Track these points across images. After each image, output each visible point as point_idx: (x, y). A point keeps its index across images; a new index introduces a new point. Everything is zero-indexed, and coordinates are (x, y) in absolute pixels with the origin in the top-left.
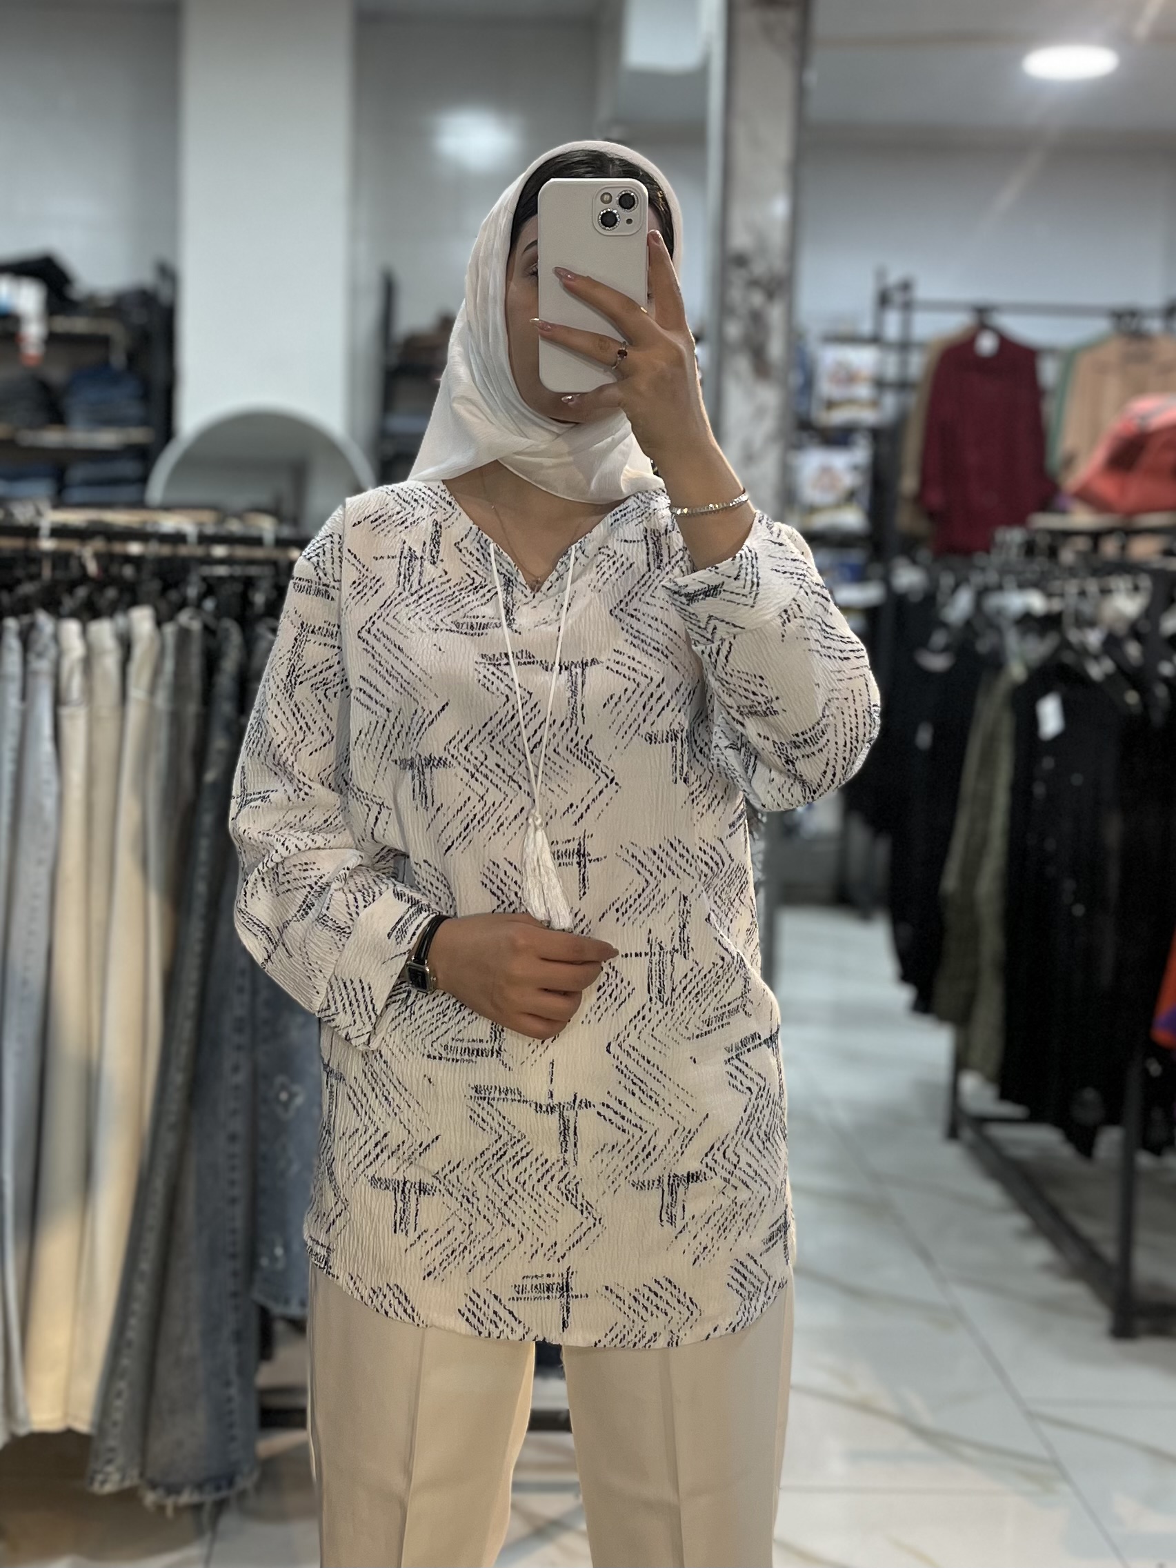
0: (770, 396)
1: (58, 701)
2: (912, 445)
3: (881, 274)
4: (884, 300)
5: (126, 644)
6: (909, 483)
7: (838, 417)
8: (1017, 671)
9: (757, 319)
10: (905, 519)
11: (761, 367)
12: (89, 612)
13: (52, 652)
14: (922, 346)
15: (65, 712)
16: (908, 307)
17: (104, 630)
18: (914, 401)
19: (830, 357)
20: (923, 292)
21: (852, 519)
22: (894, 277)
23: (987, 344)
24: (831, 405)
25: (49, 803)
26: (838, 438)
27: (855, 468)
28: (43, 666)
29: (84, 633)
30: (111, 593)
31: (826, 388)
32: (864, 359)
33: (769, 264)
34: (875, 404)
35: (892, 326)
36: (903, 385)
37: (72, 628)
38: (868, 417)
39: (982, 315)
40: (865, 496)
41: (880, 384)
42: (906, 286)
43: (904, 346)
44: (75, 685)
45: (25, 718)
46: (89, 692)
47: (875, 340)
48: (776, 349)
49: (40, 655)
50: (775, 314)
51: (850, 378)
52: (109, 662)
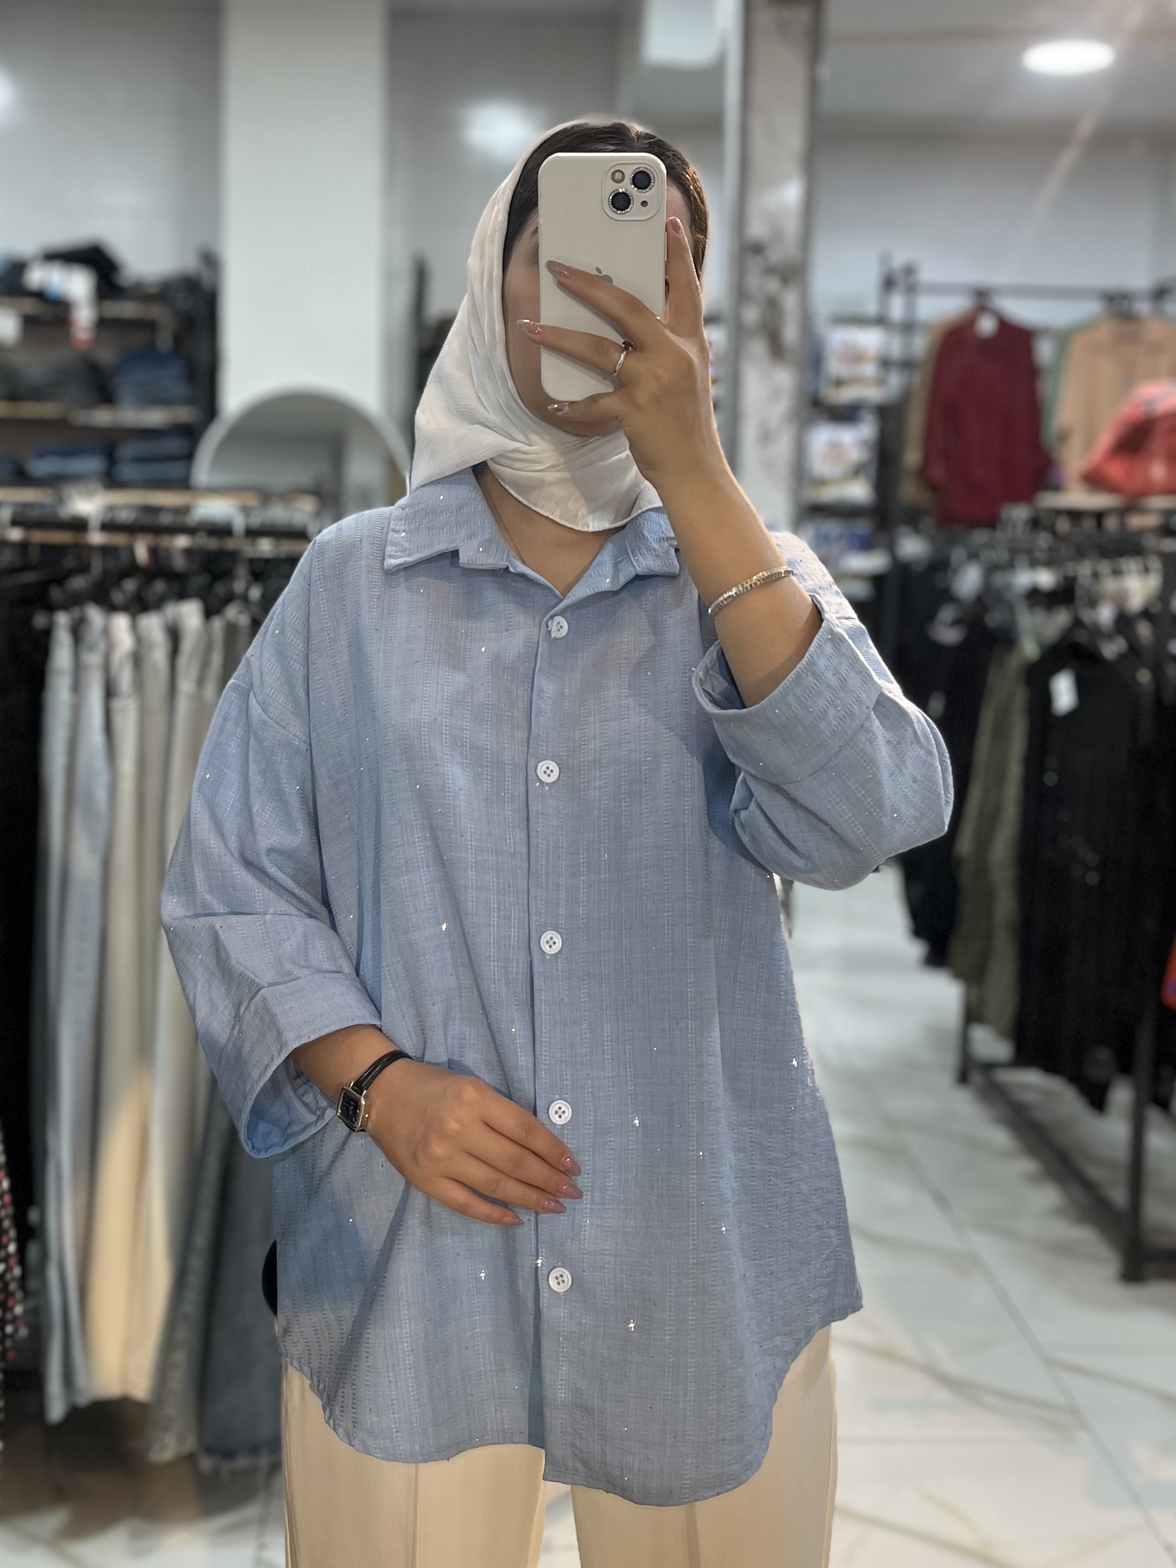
0: (785, 378)
1: (110, 692)
2: (915, 421)
3: (885, 259)
4: (889, 283)
5: (174, 635)
6: (912, 457)
7: (846, 395)
8: (1030, 649)
9: (773, 305)
10: (909, 492)
11: (777, 349)
12: (139, 606)
13: (102, 646)
14: (926, 327)
15: (117, 704)
16: (912, 290)
17: (153, 624)
18: (919, 380)
19: (838, 338)
20: (926, 275)
21: (859, 492)
22: (899, 260)
23: (987, 326)
24: (839, 383)
25: (101, 794)
26: (845, 415)
27: (864, 443)
28: (93, 659)
29: (134, 628)
30: (159, 586)
31: (835, 367)
32: (870, 340)
33: (783, 252)
34: (880, 382)
35: (897, 308)
36: (907, 364)
37: (121, 623)
38: (872, 394)
39: (982, 298)
40: (872, 471)
41: (885, 363)
42: (910, 271)
43: (908, 327)
44: (125, 679)
45: (77, 710)
46: (139, 684)
47: (881, 321)
48: (791, 333)
49: (91, 649)
50: (790, 300)
51: (856, 357)
52: (159, 655)
